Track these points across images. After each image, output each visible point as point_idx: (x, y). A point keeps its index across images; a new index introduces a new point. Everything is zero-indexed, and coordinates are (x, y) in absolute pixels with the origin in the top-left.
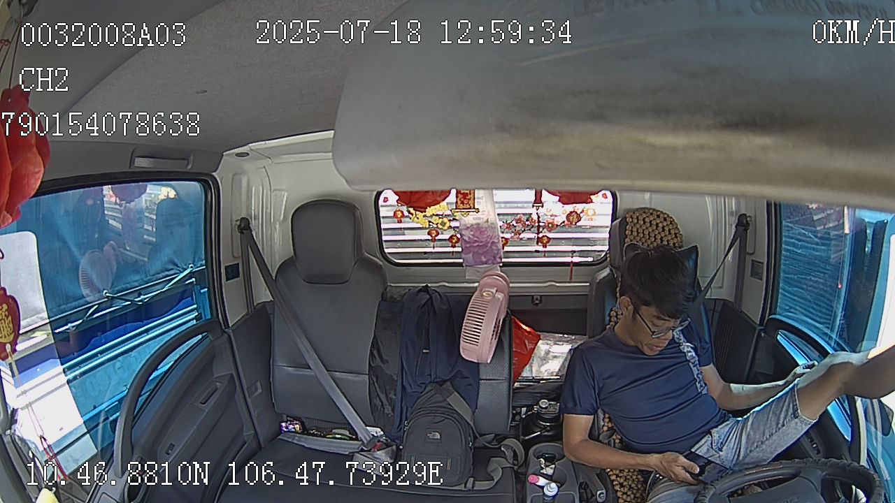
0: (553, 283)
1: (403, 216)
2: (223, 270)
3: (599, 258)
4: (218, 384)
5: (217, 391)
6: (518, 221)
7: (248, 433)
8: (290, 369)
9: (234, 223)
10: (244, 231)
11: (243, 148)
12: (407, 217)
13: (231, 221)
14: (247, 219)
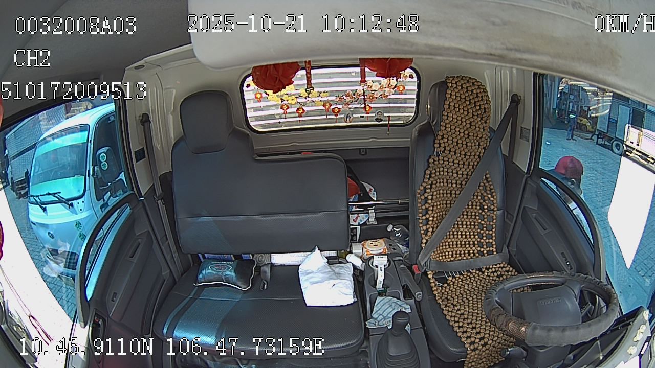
0: (374, 139)
1: (261, 97)
2: (133, 154)
3: (408, 121)
4: (140, 240)
5: (140, 246)
6: (348, 95)
7: (165, 273)
8: (189, 219)
9: (137, 118)
10: (146, 124)
11: (141, 62)
12: (264, 98)
13: (136, 117)
14: (147, 115)
